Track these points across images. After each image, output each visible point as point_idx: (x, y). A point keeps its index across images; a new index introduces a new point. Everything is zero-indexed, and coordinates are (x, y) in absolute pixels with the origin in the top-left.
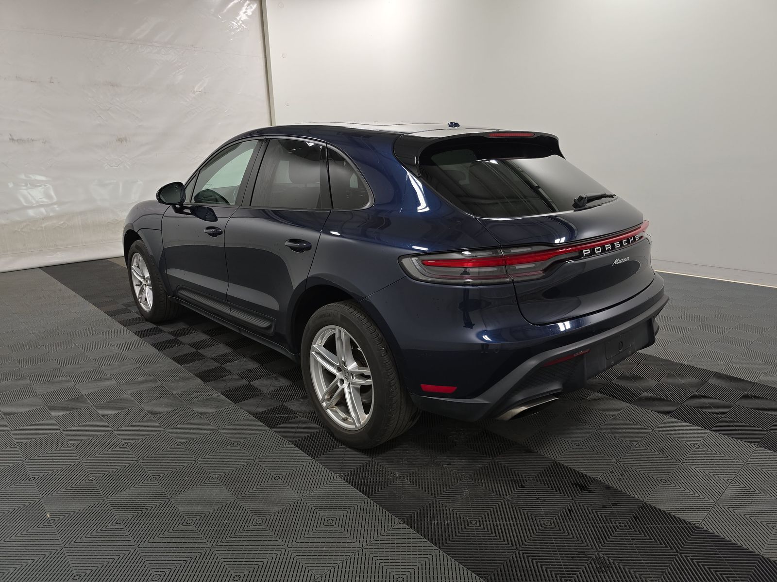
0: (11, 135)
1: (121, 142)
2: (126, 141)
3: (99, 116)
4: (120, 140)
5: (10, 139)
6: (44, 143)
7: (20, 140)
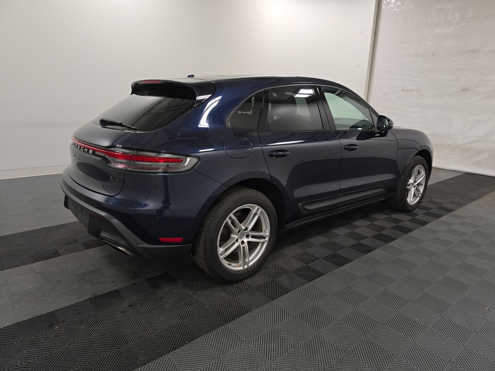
0: (403, 87)
1: (465, 91)
2: (468, 91)
3: (455, 74)
4: (464, 90)
5: (402, 90)
6: (417, 92)
7: (406, 90)
